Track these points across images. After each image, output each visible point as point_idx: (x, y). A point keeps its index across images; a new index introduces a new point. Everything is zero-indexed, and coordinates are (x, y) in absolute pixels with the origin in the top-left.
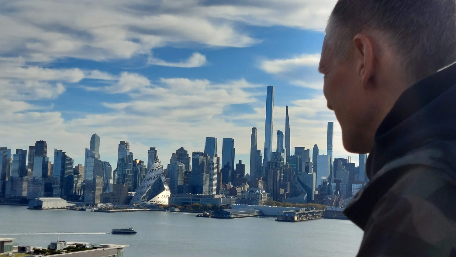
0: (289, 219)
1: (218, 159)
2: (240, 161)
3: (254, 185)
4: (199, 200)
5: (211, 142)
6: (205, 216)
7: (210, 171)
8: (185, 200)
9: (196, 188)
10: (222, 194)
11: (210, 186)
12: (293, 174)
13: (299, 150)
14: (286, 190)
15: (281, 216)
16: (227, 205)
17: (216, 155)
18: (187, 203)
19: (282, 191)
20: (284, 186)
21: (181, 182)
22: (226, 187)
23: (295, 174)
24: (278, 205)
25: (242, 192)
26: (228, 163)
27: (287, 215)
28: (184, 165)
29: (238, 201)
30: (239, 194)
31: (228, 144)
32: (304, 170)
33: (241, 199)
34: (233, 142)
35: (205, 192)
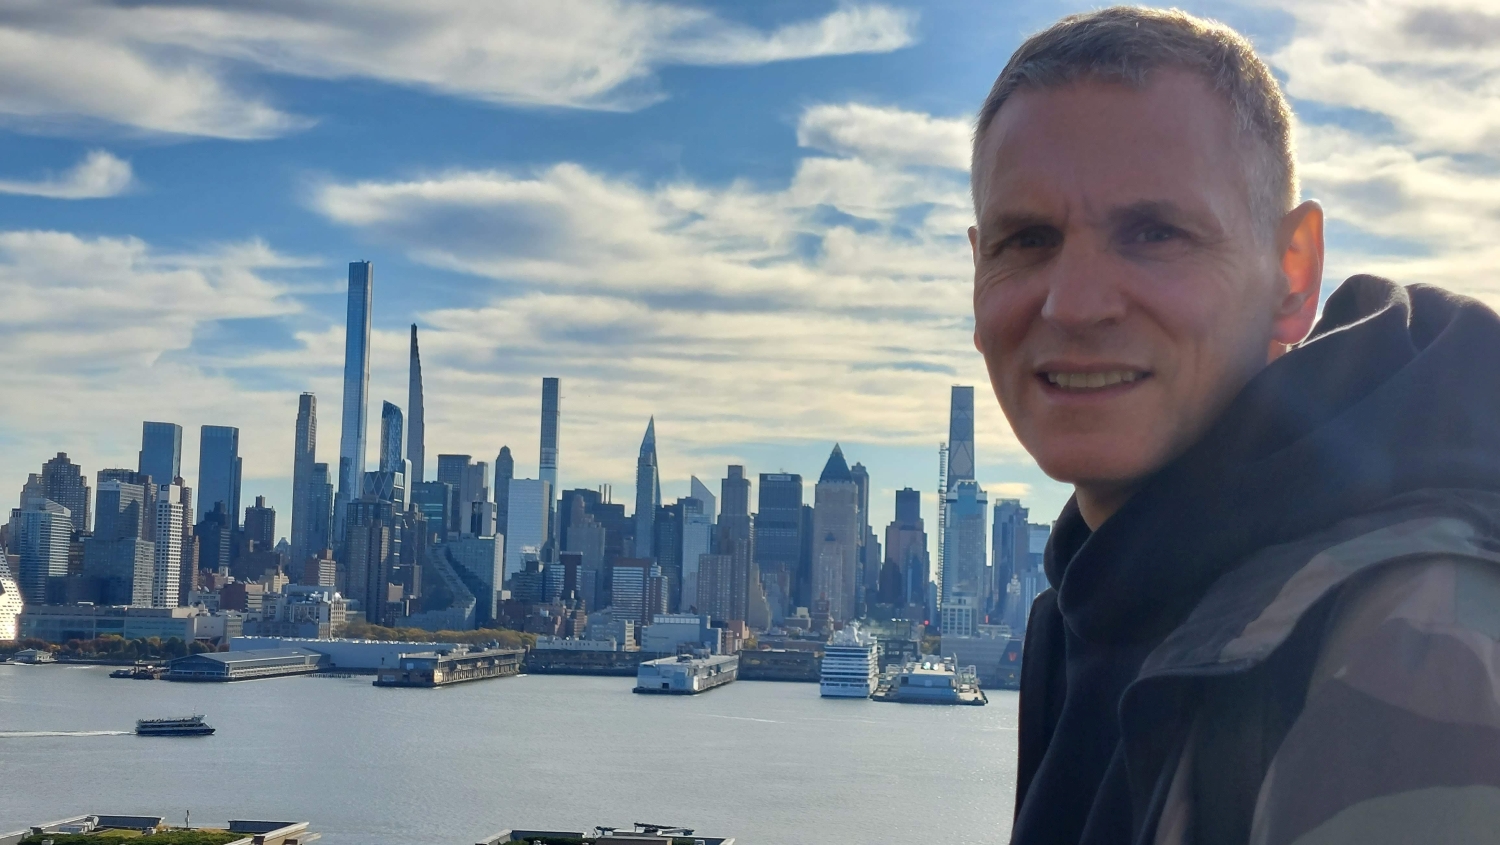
0: (417, 677)
1: (185, 495)
2: (259, 500)
3: (303, 573)
4: (120, 624)
5: (160, 439)
6: (137, 676)
7: (157, 531)
8: (71, 623)
9: (111, 587)
10: (197, 604)
11: (156, 580)
12: (431, 539)
13: (453, 465)
14: (408, 590)
15: (392, 670)
16: (216, 641)
17: (179, 481)
18: (81, 635)
19: (395, 592)
20: (403, 578)
21: (58, 565)
22: (210, 582)
23: (436, 539)
24: (382, 636)
25: (266, 598)
26: (218, 506)
27: (410, 666)
28: (67, 512)
29: (249, 626)
30: (255, 604)
31: (220, 445)
32: (466, 526)
33: (260, 618)
34: (236, 437)
35: (141, 600)
